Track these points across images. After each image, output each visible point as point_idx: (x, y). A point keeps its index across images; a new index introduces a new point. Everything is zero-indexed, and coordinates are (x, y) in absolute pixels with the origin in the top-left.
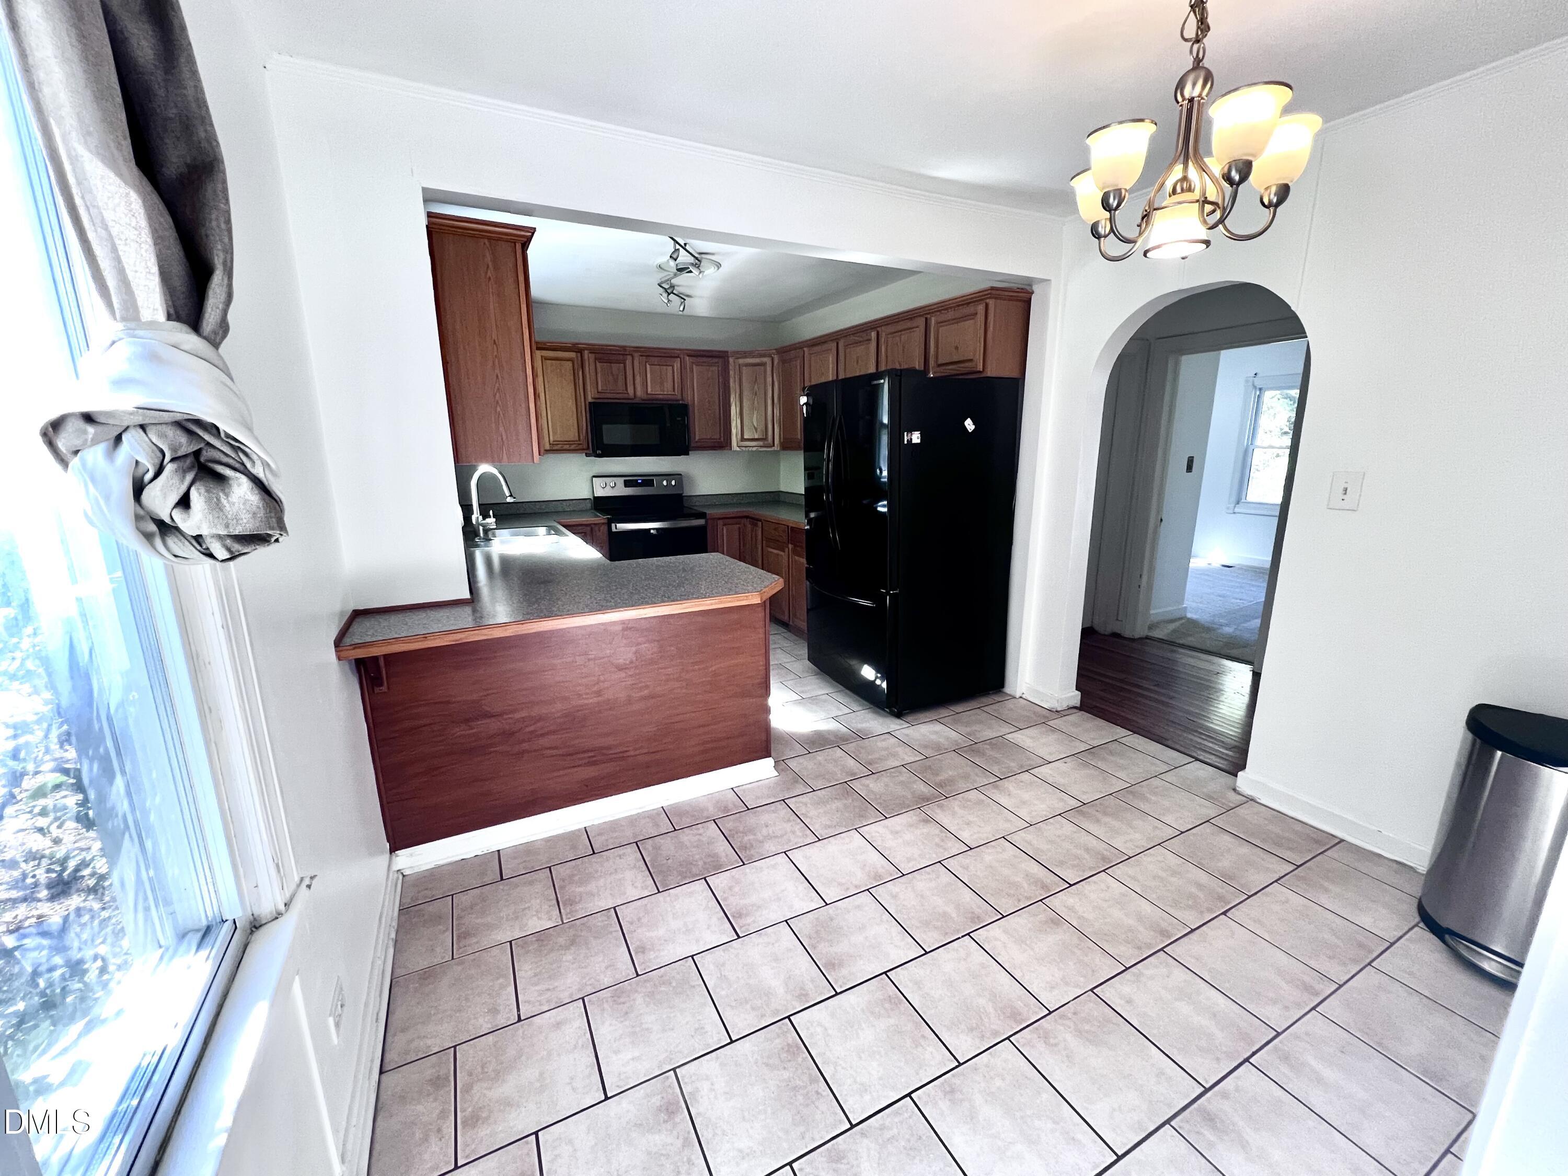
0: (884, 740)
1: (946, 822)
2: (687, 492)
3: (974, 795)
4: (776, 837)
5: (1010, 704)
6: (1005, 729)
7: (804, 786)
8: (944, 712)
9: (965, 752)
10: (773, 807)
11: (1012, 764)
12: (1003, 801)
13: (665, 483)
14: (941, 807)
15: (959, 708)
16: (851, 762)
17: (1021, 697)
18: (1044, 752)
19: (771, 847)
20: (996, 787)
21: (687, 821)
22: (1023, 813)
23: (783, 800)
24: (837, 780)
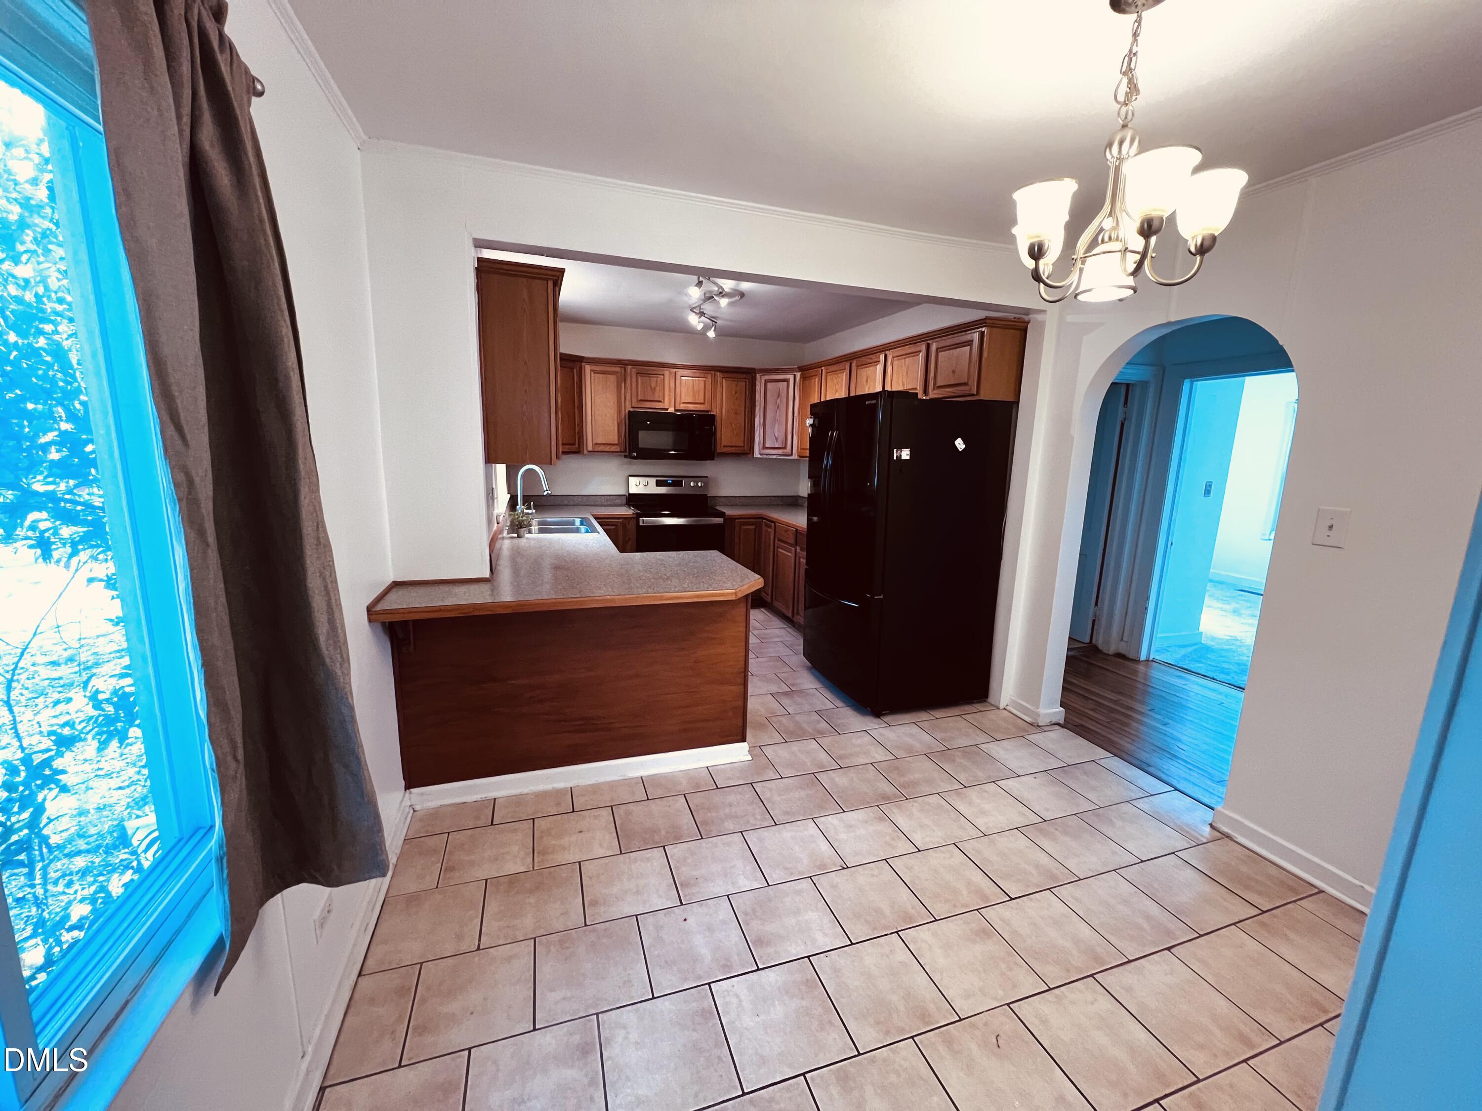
0: (861, 737)
1: (901, 821)
2: (712, 493)
3: (935, 799)
4: (737, 817)
5: (992, 715)
6: (981, 738)
7: (775, 774)
8: (923, 716)
9: (936, 757)
10: (740, 788)
11: (980, 774)
12: (961, 808)
13: (692, 484)
14: (899, 807)
15: (939, 713)
16: (823, 756)
17: (1005, 709)
18: (1014, 764)
19: (730, 825)
20: (959, 794)
21: (659, 793)
22: (979, 822)
23: (751, 784)
24: (805, 771)
